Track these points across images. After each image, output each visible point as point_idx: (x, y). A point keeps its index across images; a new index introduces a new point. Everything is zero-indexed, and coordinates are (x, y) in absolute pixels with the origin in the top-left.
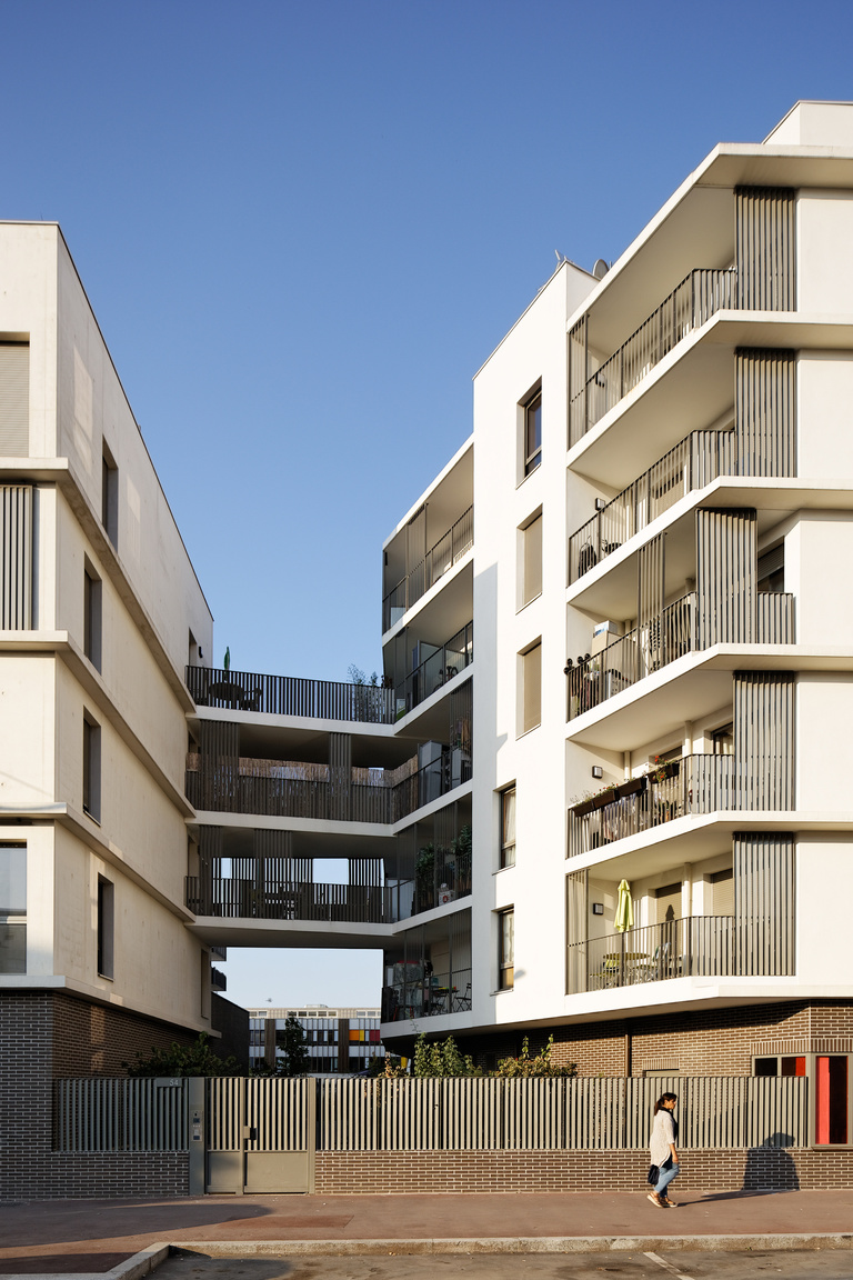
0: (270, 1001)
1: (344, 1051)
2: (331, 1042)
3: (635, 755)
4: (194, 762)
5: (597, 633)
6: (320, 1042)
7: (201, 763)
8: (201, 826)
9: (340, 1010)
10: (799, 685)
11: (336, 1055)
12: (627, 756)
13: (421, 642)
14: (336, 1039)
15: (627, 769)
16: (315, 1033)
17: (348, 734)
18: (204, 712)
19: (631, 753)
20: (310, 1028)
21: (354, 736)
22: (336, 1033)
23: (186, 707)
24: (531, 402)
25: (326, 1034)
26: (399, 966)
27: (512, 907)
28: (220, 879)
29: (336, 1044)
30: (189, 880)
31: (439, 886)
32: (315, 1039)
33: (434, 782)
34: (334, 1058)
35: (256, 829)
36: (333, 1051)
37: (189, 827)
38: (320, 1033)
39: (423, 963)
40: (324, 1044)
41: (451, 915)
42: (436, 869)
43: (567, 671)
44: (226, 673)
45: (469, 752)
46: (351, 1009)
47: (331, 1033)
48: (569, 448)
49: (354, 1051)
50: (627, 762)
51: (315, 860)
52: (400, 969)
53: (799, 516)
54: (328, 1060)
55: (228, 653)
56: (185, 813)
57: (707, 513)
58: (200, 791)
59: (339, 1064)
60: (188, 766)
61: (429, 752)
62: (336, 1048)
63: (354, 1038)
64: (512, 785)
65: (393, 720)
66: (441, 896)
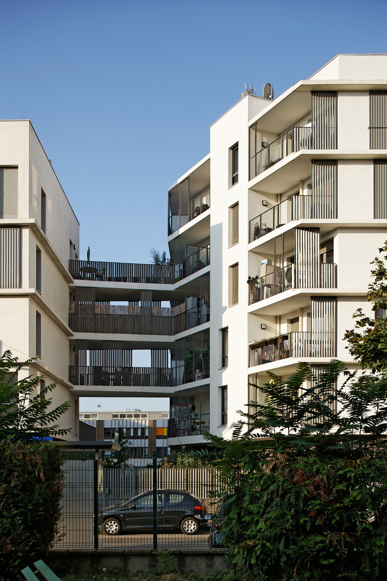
0: (99, 406)
1: (152, 443)
2: (143, 437)
3: (282, 317)
4: (73, 308)
5: (262, 264)
6: (136, 437)
7: (76, 308)
8: (76, 340)
9: (149, 413)
10: (338, 303)
11: (147, 445)
12: (278, 318)
13: (187, 245)
14: (147, 434)
15: (278, 325)
16: (132, 430)
17: (150, 290)
18: (78, 283)
19: (280, 316)
20: (128, 427)
21: (153, 291)
22: (147, 430)
23: (68, 281)
24: (235, 148)
25: (139, 431)
26: (177, 407)
27: (227, 386)
28: (86, 366)
29: (147, 437)
30: (70, 367)
31: (195, 371)
32: (132, 434)
33: (193, 318)
34: (145, 448)
35: (103, 341)
36: (145, 443)
37: (70, 341)
38: (136, 429)
39: (190, 406)
40: (138, 438)
41: (201, 386)
42: (194, 362)
43: (248, 282)
44: (88, 262)
45: (208, 306)
46: (157, 413)
47: (143, 429)
48: (249, 180)
49: (160, 443)
50: (278, 321)
51: (133, 351)
52: (178, 409)
53: (338, 231)
54: (142, 449)
55: (89, 250)
56: (68, 334)
57: (299, 230)
58: (76, 322)
59: (149, 452)
60: (70, 310)
61: (190, 302)
62: (147, 441)
63: (159, 434)
64: (227, 328)
65: (173, 282)
66: (196, 376)
